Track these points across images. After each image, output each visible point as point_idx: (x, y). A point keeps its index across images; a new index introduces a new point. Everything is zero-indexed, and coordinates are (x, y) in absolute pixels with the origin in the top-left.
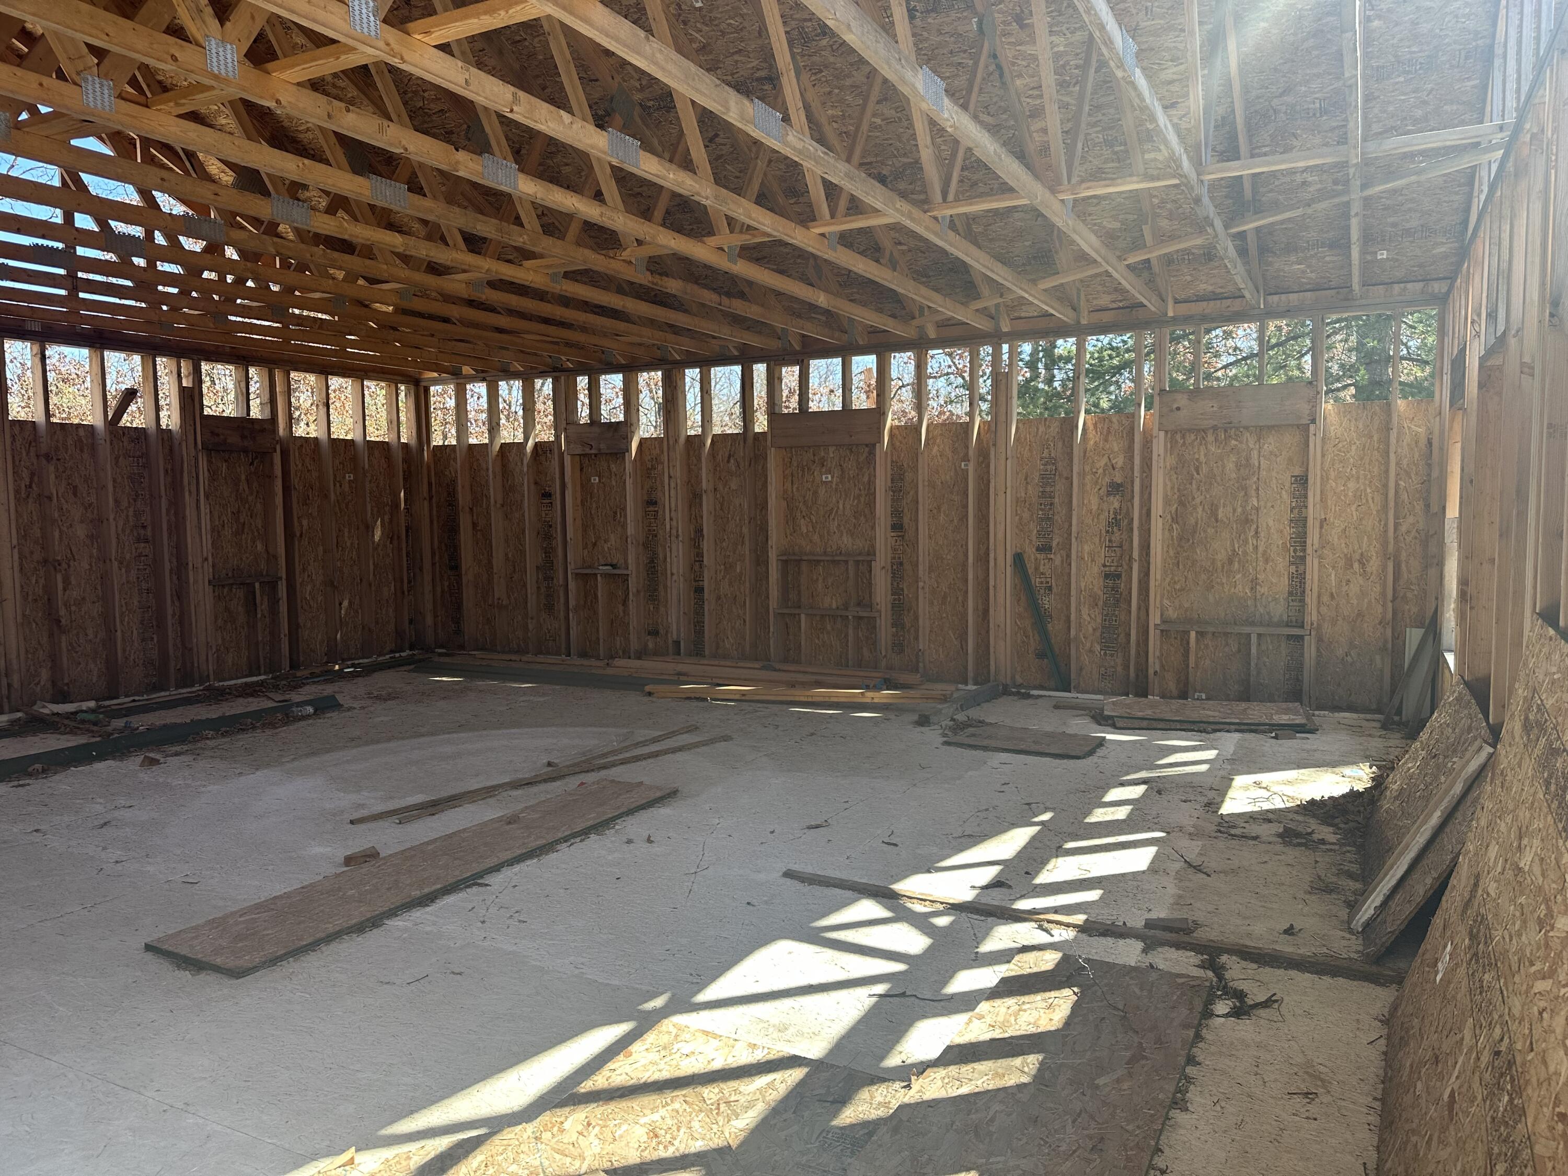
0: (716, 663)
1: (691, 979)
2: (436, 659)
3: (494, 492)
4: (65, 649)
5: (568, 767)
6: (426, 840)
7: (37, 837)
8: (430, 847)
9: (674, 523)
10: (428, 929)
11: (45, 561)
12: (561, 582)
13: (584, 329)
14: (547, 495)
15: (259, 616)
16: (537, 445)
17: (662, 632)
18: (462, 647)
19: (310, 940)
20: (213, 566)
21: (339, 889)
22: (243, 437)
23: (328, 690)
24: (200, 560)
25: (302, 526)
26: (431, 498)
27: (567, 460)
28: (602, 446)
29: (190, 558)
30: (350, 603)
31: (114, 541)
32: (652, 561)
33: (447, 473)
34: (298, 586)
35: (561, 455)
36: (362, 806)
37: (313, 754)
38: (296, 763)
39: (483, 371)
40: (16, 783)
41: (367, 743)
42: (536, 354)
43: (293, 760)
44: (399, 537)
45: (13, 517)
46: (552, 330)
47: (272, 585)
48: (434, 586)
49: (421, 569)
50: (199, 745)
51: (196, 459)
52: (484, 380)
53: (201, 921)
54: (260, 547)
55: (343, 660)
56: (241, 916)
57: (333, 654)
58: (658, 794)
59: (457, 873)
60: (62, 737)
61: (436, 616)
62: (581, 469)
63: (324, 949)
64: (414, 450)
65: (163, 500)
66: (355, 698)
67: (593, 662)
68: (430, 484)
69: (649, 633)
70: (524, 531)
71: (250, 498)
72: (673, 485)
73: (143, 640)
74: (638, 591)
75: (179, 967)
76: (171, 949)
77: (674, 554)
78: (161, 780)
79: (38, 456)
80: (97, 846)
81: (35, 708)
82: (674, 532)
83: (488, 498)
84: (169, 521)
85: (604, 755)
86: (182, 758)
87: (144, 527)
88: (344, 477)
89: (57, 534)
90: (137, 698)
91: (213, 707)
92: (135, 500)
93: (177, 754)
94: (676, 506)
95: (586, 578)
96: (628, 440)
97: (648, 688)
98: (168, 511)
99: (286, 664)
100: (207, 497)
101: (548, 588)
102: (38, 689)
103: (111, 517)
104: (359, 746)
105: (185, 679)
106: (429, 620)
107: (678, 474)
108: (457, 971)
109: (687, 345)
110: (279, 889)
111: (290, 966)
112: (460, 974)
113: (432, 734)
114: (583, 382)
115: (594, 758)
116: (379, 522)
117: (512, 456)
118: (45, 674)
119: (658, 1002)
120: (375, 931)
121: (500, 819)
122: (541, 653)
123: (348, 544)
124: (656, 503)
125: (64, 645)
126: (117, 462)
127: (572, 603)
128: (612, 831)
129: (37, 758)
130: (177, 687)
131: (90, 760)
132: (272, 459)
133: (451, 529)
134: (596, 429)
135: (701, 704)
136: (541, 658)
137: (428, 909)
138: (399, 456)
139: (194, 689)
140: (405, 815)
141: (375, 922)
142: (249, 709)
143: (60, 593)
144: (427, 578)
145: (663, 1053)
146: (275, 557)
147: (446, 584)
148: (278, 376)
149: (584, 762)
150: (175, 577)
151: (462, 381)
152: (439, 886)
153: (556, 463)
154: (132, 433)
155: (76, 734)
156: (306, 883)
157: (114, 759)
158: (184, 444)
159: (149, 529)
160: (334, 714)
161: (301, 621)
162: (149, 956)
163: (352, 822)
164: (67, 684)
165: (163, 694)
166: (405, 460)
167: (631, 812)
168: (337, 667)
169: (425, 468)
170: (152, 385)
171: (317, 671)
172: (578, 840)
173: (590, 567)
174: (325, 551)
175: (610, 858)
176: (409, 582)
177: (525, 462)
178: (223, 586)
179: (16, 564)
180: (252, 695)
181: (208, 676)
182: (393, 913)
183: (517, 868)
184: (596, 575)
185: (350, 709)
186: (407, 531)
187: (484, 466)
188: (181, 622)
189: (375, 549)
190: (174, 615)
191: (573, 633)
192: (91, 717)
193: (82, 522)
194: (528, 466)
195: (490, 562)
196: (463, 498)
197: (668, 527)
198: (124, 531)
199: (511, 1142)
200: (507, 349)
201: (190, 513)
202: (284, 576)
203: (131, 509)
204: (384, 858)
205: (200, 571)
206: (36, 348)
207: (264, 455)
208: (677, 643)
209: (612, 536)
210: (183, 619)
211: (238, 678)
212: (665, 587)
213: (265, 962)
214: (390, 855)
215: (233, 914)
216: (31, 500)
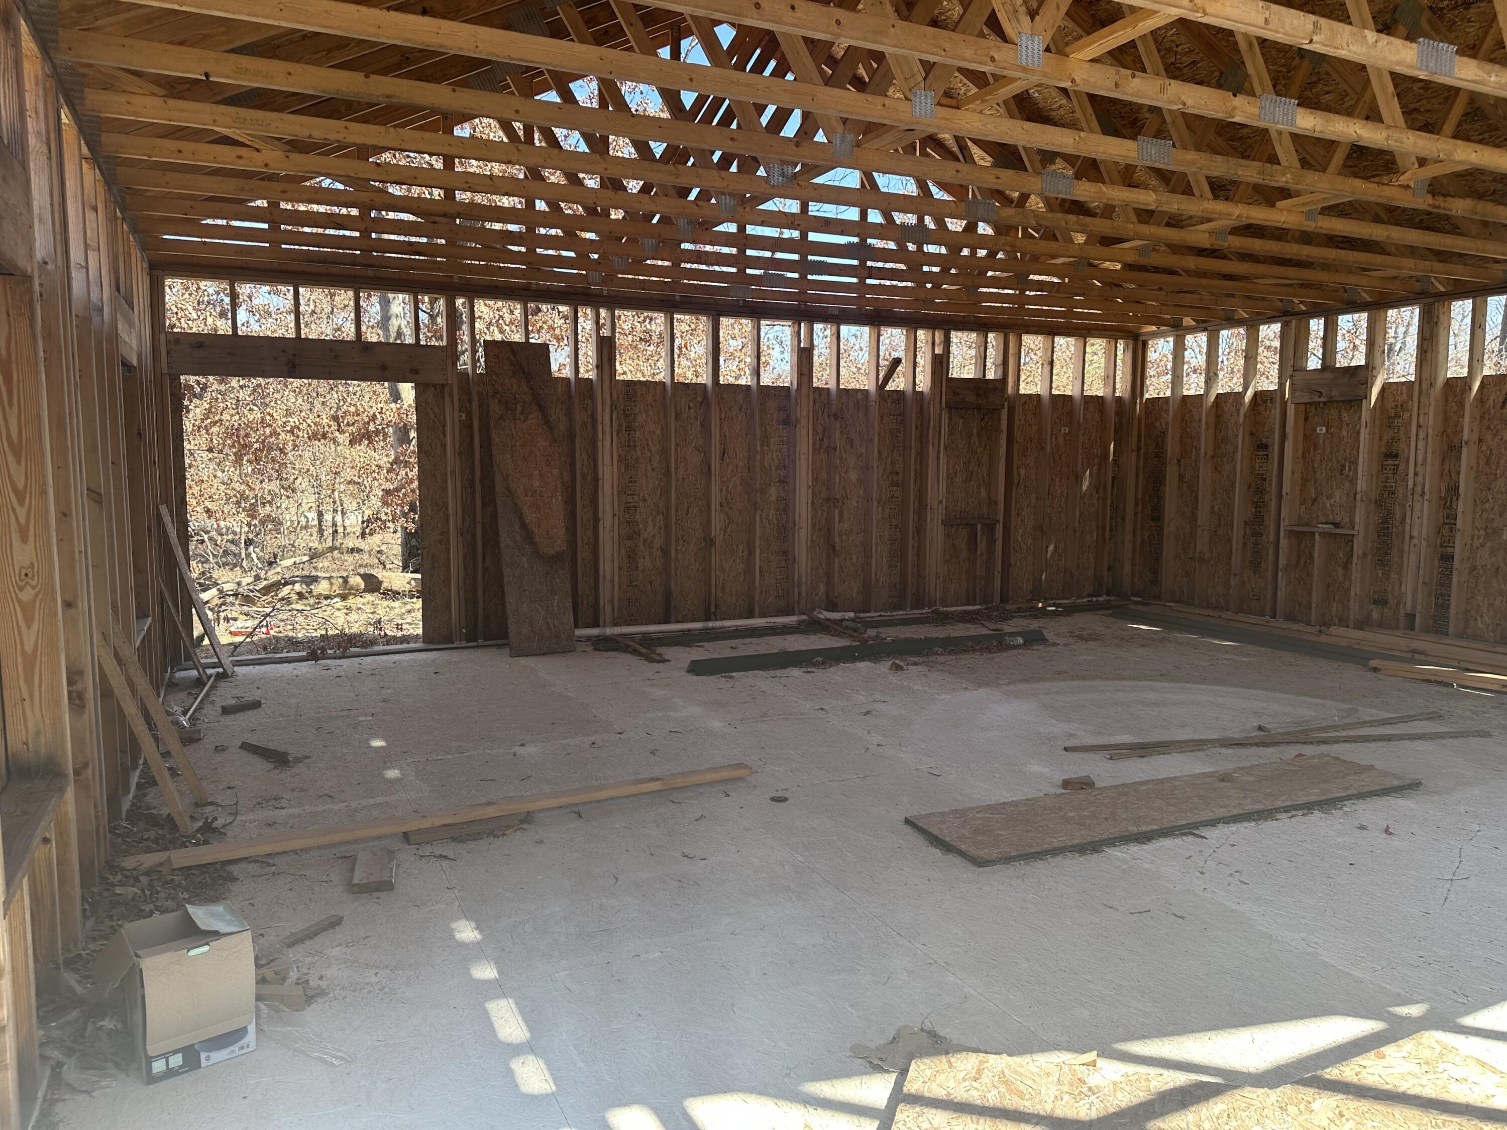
0: (1465, 644)
1: (1454, 996)
2: (1132, 607)
3: (1205, 444)
4: (836, 569)
5: (1282, 734)
6: (1138, 780)
7: (822, 714)
8: (1143, 788)
9: (1420, 479)
10: (1146, 866)
11: (828, 499)
12: (1272, 538)
13: (1325, 267)
14: (1264, 447)
15: (979, 553)
16: (1256, 394)
17: (1391, 601)
18: (1158, 597)
19: (1038, 849)
20: (946, 508)
21: (1061, 809)
22: (978, 396)
23: (1034, 624)
24: (936, 502)
25: (1019, 475)
26: (1139, 450)
27: (1291, 410)
28: (1333, 393)
29: (929, 501)
30: (1056, 547)
31: (876, 485)
32: (1385, 521)
33: (1158, 425)
34: (1012, 528)
35: (1284, 404)
36: (1073, 736)
37: (1026, 680)
38: (1012, 687)
39: (1204, 322)
40: (805, 670)
41: (1073, 678)
42: (1264, 299)
43: (1009, 683)
44: (1105, 487)
45: (810, 463)
46: (1292, 272)
47: (990, 527)
48: (1134, 535)
49: (1123, 519)
50: (931, 659)
51: (940, 416)
52: (1205, 330)
53: (946, 809)
54: (983, 493)
55: (1046, 599)
56: (978, 813)
57: (1037, 593)
58: (1396, 783)
59: (1172, 818)
60: (834, 638)
61: (1134, 565)
62: (1306, 419)
63: (1050, 860)
64: (1127, 402)
65: (913, 451)
66: (1058, 634)
67: (1302, 627)
68: (1139, 436)
69: (1375, 602)
70: (1234, 483)
71: (979, 450)
72: (1422, 435)
73: (890, 567)
74: (1365, 555)
75: (932, 844)
76: (925, 827)
77: (1417, 513)
78: (905, 684)
79: (829, 416)
80: (864, 730)
81: (815, 613)
82: (1418, 489)
83: (1198, 449)
84: (915, 469)
85: (1324, 729)
86: (919, 667)
87: (897, 474)
88: (1060, 430)
89: (837, 478)
90: (882, 614)
91: (939, 628)
92: (892, 451)
93: (915, 664)
94: (1425, 459)
95: (1301, 537)
96: (1367, 384)
97: (1373, 663)
98: (915, 460)
99: (997, 598)
100: (946, 448)
101: (1256, 544)
102: (817, 599)
103: (875, 465)
104: (1066, 680)
105: (919, 603)
106: (1127, 568)
107: (1431, 423)
108: (1179, 914)
109: (1460, 273)
110: (1008, 797)
111: (1021, 868)
112: (1182, 918)
113: (1134, 679)
114: (1317, 326)
115: (1311, 730)
116: (1088, 473)
117: (1228, 406)
118: (822, 587)
119: (1414, 1010)
120: (1095, 855)
121: (1211, 775)
122: (1242, 611)
123: (1058, 492)
124: (1396, 456)
125: (836, 565)
126: (882, 419)
127: (1282, 562)
128: (1340, 812)
129: (818, 652)
130: (912, 608)
131: (854, 659)
132: (1000, 415)
133: (1156, 480)
134: (1328, 375)
135: (1443, 689)
136: (1241, 617)
137: (1145, 847)
138: (1112, 408)
139: (924, 611)
140: (1117, 752)
141: (1093, 847)
142: (968, 634)
143: (836, 524)
144: (1129, 527)
145: (1425, 1068)
146: (996, 503)
147: (1147, 534)
148: (1012, 338)
149: (1300, 732)
150: (916, 516)
151: (1180, 333)
152: (1155, 827)
153: (1276, 413)
154: (895, 395)
155: (842, 637)
156: (1029, 797)
157: (870, 661)
158: (932, 403)
159: (901, 474)
160: (1041, 647)
161: (1012, 561)
162: (908, 829)
163: (1066, 749)
164: (836, 597)
165: (901, 612)
166: (1117, 413)
167: (1361, 796)
168: (1040, 605)
169: (1136, 422)
170: (912, 354)
171: (1023, 606)
172: (1300, 813)
173: (1307, 525)
174: (1037, 499)
175: (1340, 840)
176: (1111, 530)
177: (1242, 412)
178: (952, 526)
179: (810, 501)
180: (970, 622)
181: (935, 601)
182: (1112, 842)
183: (1233, 827)
184: (1314, 533)
185: (1054, 644)
186: (1113, 482)
187: (1197, 418)
188: (918, 555)
189: (1082, 498)
190: (913, 547)
191: (1281, 594)
192: (852, 625)
193: (854, 468)
194: (1245, 417)
195: (1194, 514)
196: (1172, 448)
197: (1411, 483)
198: (882, 476)
199: (1253, 1102)
200: (1233, 296)
201: (932, 462)
202: (1002, 520)
203: (889, 459)
204: (1099, 789)
205: (936, 511)
206: (834, 329)
207: (994, 412)
208: (1411, 617)
209: (1337, 493)
210: (920, 552)
211: (957, 606)
212: (1401, 553)
213: (1001, 859)
214: (1105, 787)
215: (970, 809)
216: (822, 450)
